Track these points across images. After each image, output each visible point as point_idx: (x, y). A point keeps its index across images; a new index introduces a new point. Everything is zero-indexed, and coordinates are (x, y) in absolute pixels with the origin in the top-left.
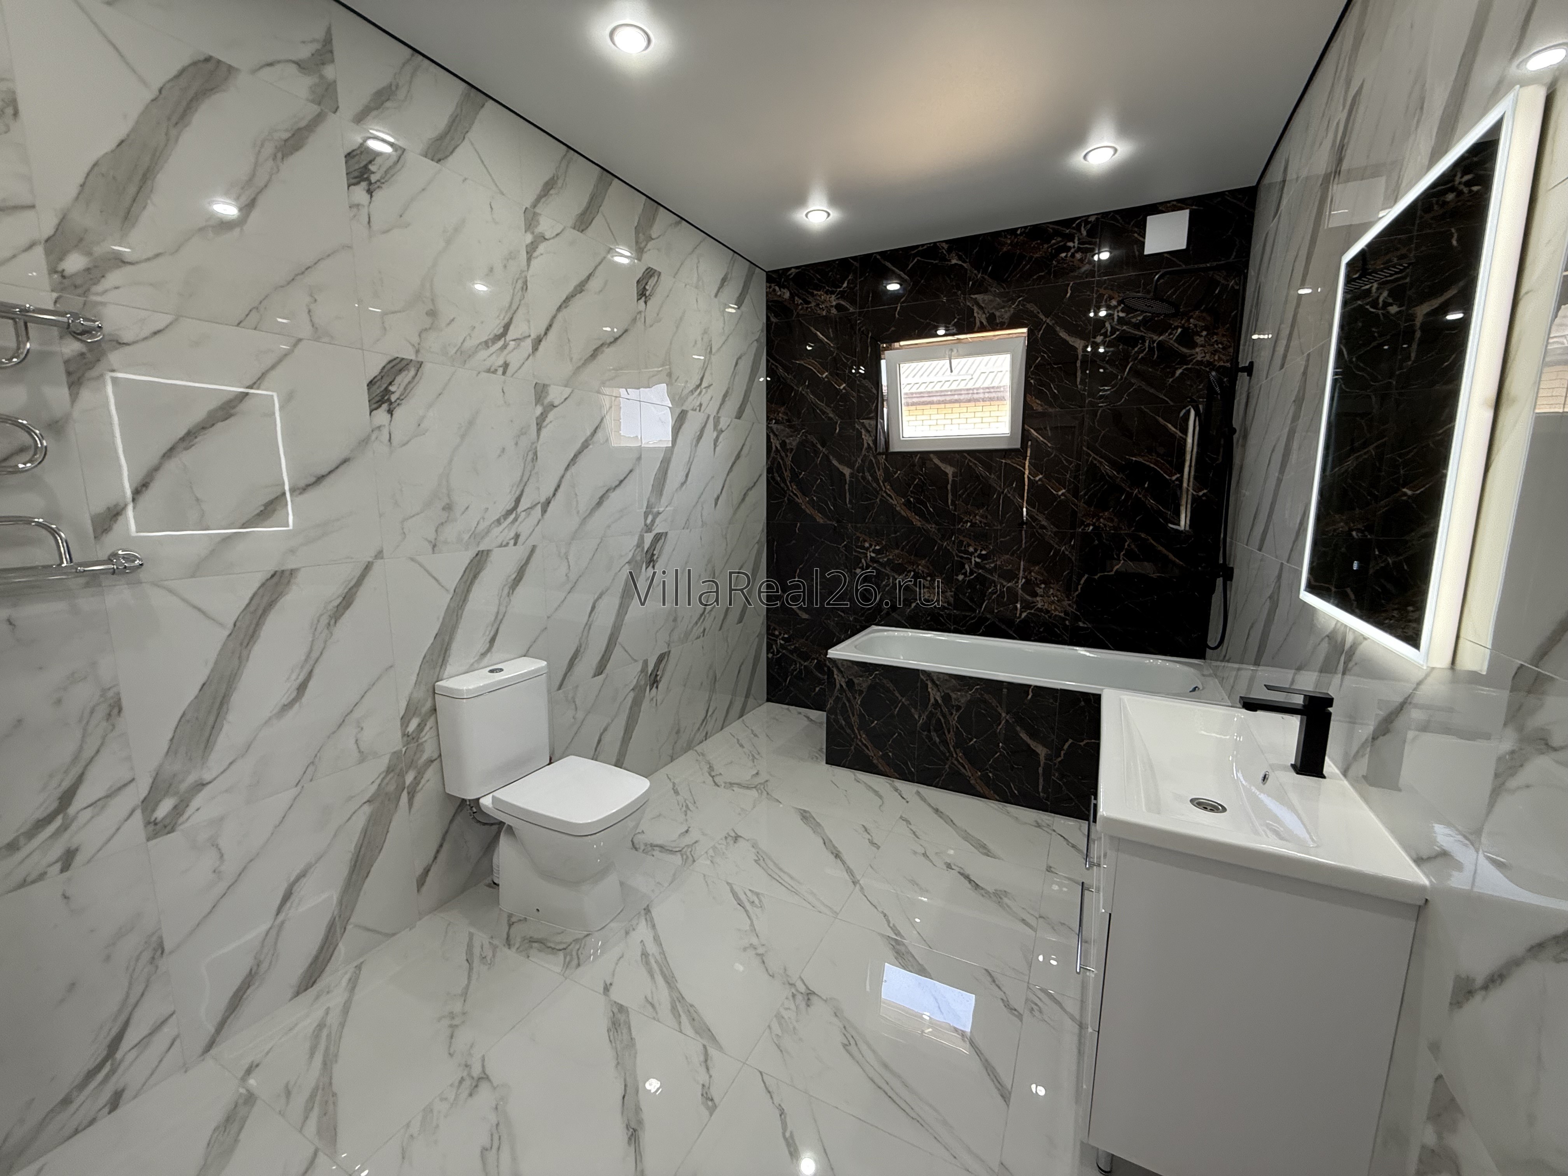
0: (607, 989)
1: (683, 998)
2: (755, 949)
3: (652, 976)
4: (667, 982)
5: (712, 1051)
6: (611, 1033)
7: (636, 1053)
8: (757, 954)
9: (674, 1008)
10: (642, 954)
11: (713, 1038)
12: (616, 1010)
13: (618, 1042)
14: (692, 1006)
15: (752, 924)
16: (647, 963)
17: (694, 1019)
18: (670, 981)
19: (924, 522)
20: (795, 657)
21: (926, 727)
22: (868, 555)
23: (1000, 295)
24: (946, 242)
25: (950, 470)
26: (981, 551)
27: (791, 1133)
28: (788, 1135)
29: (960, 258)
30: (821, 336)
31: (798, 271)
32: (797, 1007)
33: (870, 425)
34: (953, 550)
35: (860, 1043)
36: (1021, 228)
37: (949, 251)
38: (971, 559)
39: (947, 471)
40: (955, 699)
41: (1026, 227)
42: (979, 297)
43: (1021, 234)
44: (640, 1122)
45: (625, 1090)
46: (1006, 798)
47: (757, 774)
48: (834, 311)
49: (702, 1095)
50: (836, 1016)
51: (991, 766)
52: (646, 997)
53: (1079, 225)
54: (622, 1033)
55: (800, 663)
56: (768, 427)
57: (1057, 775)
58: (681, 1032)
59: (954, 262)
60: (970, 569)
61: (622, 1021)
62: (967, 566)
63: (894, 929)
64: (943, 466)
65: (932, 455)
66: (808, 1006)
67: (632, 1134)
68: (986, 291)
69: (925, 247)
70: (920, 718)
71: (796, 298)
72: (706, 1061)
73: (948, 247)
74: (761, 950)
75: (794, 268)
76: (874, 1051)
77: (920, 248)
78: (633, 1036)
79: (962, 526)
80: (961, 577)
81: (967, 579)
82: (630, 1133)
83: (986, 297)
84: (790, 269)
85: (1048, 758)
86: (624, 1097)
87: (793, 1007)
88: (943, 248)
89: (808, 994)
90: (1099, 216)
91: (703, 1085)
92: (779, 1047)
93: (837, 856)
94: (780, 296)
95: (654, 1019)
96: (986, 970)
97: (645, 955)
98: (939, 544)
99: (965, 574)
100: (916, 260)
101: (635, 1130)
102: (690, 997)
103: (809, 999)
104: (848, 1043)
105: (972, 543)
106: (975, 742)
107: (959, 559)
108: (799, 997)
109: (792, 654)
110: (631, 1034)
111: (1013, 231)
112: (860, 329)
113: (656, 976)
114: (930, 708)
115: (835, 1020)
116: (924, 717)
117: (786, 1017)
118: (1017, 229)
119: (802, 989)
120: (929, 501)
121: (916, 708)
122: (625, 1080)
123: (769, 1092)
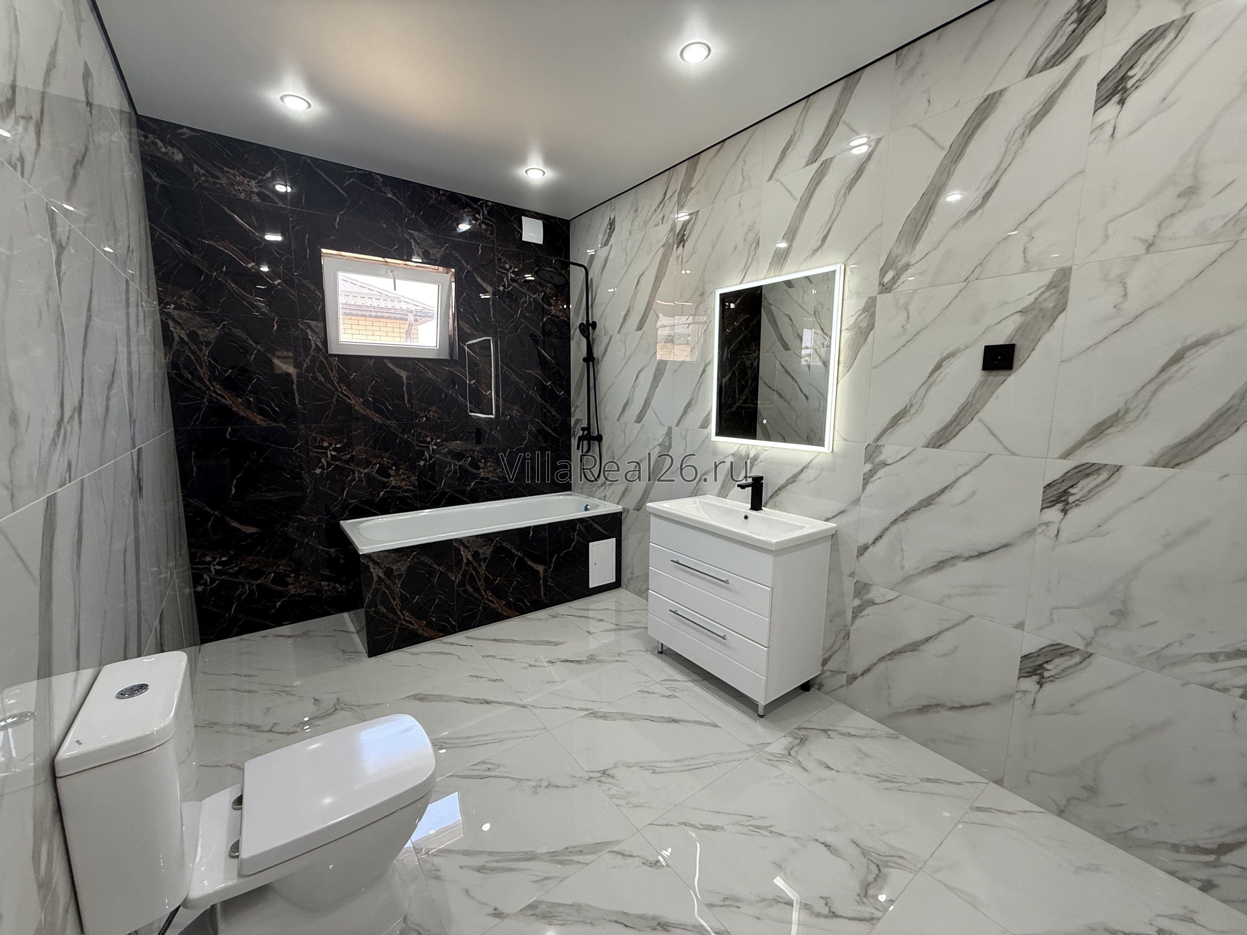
0: (498, 914)
1: (555, 852)
2: (540, 786)
3: (512, 870)
4: (528, 860)
5: (616, 848)
6: (556, 922)
7: (588, 905)
8: (547, 787)
9: (561, 863)
10: (479, 871)
11: (606, 844)
12: (532, 912)
13: (569, 918)
14: (567, 848)
15: (513, 779)
16: (494, 870)
17: (581, 851)
18: (530, 857)
19: (384, 419)
20: (241, 579)
21: (462, 583)
22: (329, 454)
23: (432, 237)
24: (382, 176)
25: (404, 374)
26: (437, 439)
27: (700, 824)
28: (700, 827)
29: (394, 194)
30: (240, 221)
31: (194, 134)
32: (610, 783)
33: (317, 327)
34: (414, 441)
35: (657, 765)
36: (443, 190)
37: (385, 184)
38: (429, 447)
39: (401, 375)
40: (482, 553)
41: (446, 191)
42: (415, 234)
43: (444, 195)
44: (654, 918)
45: (620, 923)
46: (521, 611)
47: (316, 700)
48: (255, 198)
49: (651, 867)
50: (630, 767)
51: (511, 593)
52: (533, 881)
53: (482, 205)
54: (560, 912)
55: (249, 583)
56: (162, 312)
57: (550, 580)
58: (587, 864)
59: (390, 195)
60: (429, 455)
61: (547, 909)
62: (426, 453)
63: (582, 709)
64: (397, 370)
65: (386, 360)
66: (614, 777)
67: (662, 927)
68: (420, 231)
69: (360, 172)
70: (455, 578)
71: (195, 166)
72: (624, 855)
73: (384, 181)
74: (545, 784)
75: (187, 128)
76: (665, 761)
77: (355, 171)
78: (570, 903)
79: (419, 421)
80: (422, 463)
81: (428, 463)
82: (660, 928)
83: (421, 235)
84: (182, 127)
85: (545, 571)
86: (626, 926)
87: (610, 786)
88: (378, 180)
89: (604, 773)
90: (494, 204)
91: (643, 863)
92: (637, 806)
93: (488, 702)
94: (166, 154)
95: (562, 881)
96: (639, 691)
97: (480, 869)
98: (400, 437)
99: (425, 460)
100: (352, 180)
101: (659, 924)
102: (559, 847)
103: (608, 775)
104: (653, 771)
105: (429, 434)
106: (499, 580)
107: (419, 448)
108: (602, 779)
109: (237, 578)
110: (567, 905)
111: (437, 190)
112: (293, 228)
113: (513, 867)
114: (464, 567)
115: (632, 769)
116: (459, 576)
117: (615, 793)
118: (440, 189)
119: (598, 775)
120: (387, 400)
121: (452, 572)
122: (611, 921)
123: (668, 825)
